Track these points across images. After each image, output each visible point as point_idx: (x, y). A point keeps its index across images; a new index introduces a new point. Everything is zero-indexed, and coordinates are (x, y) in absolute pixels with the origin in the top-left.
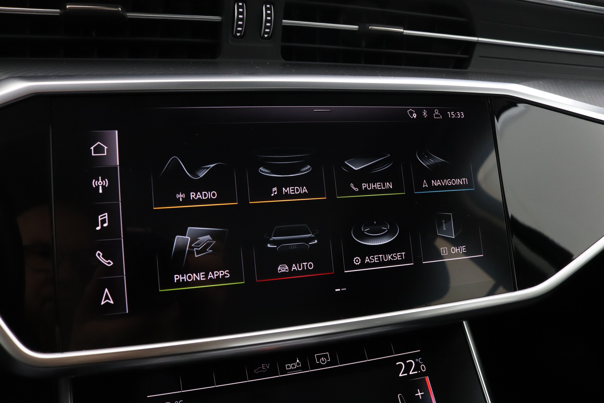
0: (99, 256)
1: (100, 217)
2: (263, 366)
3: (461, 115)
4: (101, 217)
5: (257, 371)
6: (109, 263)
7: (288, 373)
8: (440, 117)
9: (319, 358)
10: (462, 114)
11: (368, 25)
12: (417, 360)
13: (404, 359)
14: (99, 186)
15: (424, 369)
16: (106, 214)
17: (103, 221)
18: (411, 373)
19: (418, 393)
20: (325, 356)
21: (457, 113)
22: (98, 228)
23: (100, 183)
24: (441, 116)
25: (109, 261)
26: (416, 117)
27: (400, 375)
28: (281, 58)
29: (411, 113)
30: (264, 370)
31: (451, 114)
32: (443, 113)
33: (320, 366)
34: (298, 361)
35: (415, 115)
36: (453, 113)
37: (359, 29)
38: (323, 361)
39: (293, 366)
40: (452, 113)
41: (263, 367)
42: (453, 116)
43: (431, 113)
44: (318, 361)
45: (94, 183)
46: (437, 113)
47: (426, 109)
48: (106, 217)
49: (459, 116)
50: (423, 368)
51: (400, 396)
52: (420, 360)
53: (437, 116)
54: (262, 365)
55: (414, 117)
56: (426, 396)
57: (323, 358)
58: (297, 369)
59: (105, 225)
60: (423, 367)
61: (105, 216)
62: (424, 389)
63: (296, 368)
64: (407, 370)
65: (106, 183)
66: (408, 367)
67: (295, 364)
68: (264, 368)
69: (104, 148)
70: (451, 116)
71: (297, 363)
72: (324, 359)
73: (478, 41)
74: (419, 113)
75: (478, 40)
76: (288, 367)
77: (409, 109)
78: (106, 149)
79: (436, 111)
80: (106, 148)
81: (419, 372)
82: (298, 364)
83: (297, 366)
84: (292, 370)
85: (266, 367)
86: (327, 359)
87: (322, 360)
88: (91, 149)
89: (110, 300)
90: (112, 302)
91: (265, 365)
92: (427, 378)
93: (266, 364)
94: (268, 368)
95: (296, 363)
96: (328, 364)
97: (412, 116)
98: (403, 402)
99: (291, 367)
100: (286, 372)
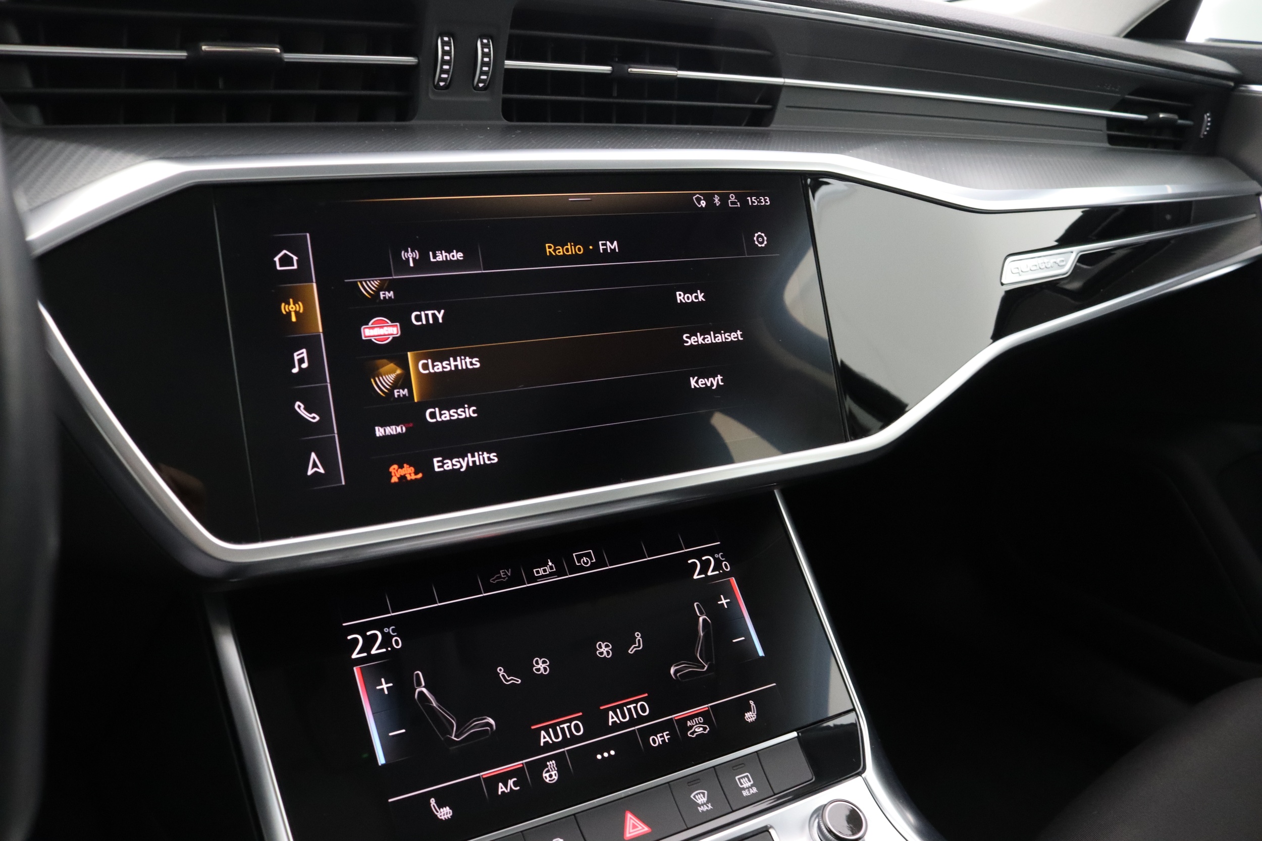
0: (300, 407)
1: (295, 354)
2: (503, 572)
3: (766, 201)
4: (298, 355)
5: (494, 580)
6: (314, 418)
7: (538, 580)
8: (737, 205)
9: (579, 558)
10: (766, 199)
11: (626, 66)
12: (716, 556)
13: (698, 555)
14: (290, 312)
15: (727, 568)
16: (304, 350)
17: (301, 361)
18: (710, 573)
19: (722, 600)
20: (588, 555)
21: (761, 198)
22: (295, 370)
23: (292, 308)
24: (738, 203)
25: (314, 415)
26: (705, 206)
27: (695, 577)
28: (503, 118)
29: (699, 200)
30: (504, 578)
31: (752, 200)
32: (741, 198)
33: (582, 569)
34: (550, 564)
35: (703, 204)
36: (755, 199)
37: (613, 71)
38: (585, 561)
39: (545, 571)
40: (753, 198)
41: (502, 574)
42: (755, 203)
43: (724, 198)
44: (579, 562)
45: (284, 308)
46: (733, 199)
47: (718, 194)
48: (305, 355)
49: (762, 202)
50: (727, 567)
51: (697, 605)
52: (721, 555)
53: (733, 203)
54: (501, 571)
55: (702, 206)
56: (733, 604)
57: (584, 558)
58: (551, 574)
59: (305, 366)
60: (725, 564)
61: (302, 353)
62: (729, 594)
63: (548, 573)
64: (704, 570)
65: (300, 307)
66: (705, 566)
67: (546, 568)
68: (504, 575)
69: (292, 258)
70: (753, 202)
71: (550, 566)
72: (587, 560)
73: (785, 84)
74: (709, 199)
75: (784, 82)
76: (538, 572)
77: (695, 194)
78: (297, 260)
79: (732, 197)
80: (295, 258)
81: (721, 572)
82: (551, 568)
83: (550, 571)
84: (543, 576)
85: (506, 574)
86: (591, 559)
87: (584, 561)
88: (275, 262)
89: (318, 468)
90: (322, 471)
91: (505, 572)
92: (733, 580)
93: (506, 570)
94: (509, 575)
95: (548, 566)
96: (593, 566)
97: (699, 204)
98: (701, 613)
99: (542, 573)
100: (535, 579)
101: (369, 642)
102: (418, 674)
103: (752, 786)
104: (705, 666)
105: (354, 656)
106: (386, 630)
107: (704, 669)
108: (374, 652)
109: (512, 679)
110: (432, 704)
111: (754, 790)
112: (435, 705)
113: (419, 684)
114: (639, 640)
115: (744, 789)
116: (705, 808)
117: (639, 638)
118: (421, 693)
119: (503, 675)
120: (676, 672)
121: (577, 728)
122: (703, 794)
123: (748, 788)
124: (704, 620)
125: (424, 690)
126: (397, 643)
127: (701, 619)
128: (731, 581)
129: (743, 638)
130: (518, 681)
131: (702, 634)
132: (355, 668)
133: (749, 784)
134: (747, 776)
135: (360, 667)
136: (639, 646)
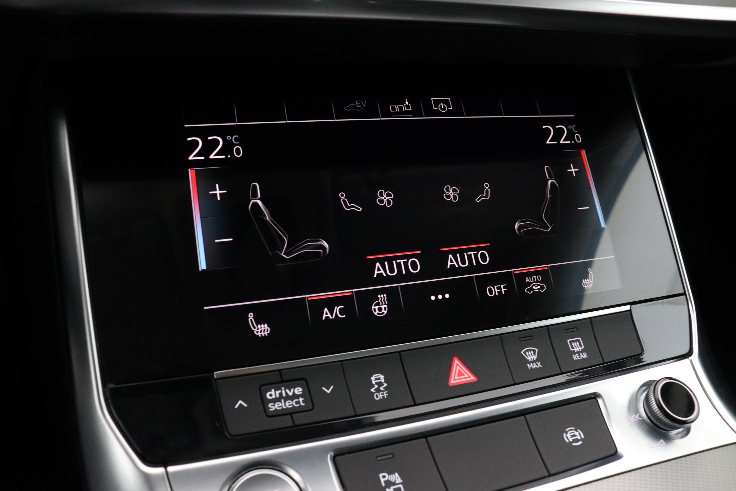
2: (358, 102)
5: (348, 108)
7: (393, 116)
9: (437, 103)
12: (570, 127)
13: (553, 123)
15: (579, 140)
18: (561, 142)
19: (571, 169)
20: (446, 102)
27: (548, 142)
30: (359, 108)
33: (438, 113)
34: (407, 103)
38: (443, 107)
39: (401, 108)
41: (357, 104)
44: (436, 106)
50: (578, 138)
51: (547, 168)
52: (574, 127)
54: (356, 101)
56: (582, 173)
57: (442, 104)
58: (406, 113)
60: (577, 136)
62: (579, 164)
63: (404, 111)
64: (557, 137)
66: (558, 134)
67: (403, 106)
68: (358, 105)
71: (406, 105)
72: (444, 106)
76: (394, 109)
81: (573, 142)
82: (407, 107)
83: (406, 110)
84: (397, 113)
85: (361, 104)
86: (449, 106)
87: (441, 106)
93: (361, 101)
94: (364, 106)
96: (449, 113)
98: (551, 177)
99: (397, 109)
100: (390, 115)
101: (209, 147)
102: (255, 186)
103: (583, 351)
104: (549, 228)
105: (191, 158)
106: (229, 138)
107: (548, 230)
108: (212, 157)
109: (353, 206)
110: (266, 217)
111: (584, 356)
112: (268, 219)
113: (255, 196)
114: (487, 191)
115: (574, 353)
116: (534, 366)
117: (487, 188)
118: (256, 205)
119: (344, 201)
120: (520, 228)
121: (414, 265)
122: (534, 351)
123: (579, 352)
124: (552, 183)
125: (259, 202)
126: (238, 151)
127: (550, 182)
128: (582, 152)
129: (588, 208)
130: (359, 209)
131: (549, 197)
132: (189, 170)
133: (580, 349)
134: (578, 341)
135: (195, 170)
136: (486, 196)
